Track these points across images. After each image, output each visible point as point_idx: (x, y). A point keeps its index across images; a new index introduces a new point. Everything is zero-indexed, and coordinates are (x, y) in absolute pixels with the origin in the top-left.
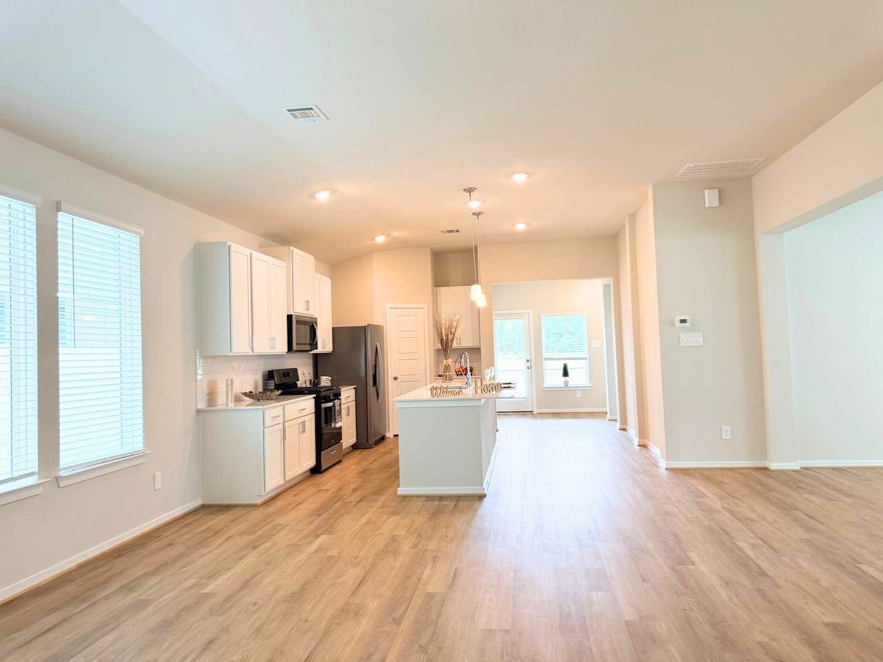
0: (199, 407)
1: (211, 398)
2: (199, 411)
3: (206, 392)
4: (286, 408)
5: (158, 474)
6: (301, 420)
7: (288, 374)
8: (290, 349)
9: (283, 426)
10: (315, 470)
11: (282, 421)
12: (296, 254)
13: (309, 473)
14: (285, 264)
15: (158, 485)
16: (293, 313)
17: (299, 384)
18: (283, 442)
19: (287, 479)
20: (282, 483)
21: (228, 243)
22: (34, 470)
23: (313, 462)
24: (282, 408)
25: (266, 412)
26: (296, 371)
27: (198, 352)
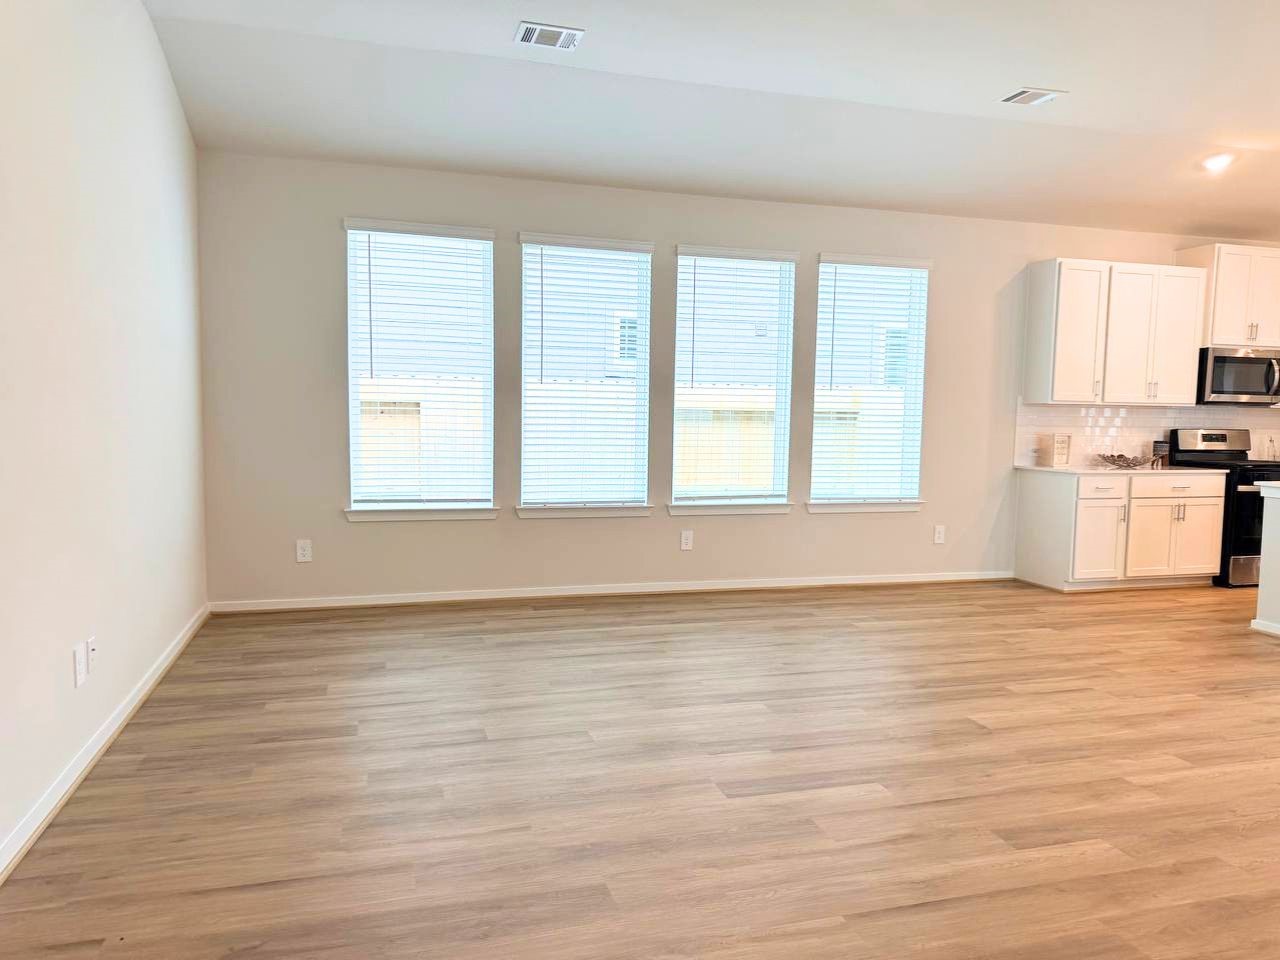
0: (1019, 464)
1: (1042, 456)
2: (1016, 469)
3: (1033, 447)
4: (1135, 479)
5: (940, 528)
6: (1176, 502)
7: (1222, 438)
8: (1200, 399)
9: (1125, 502)
10: (1221, 581)
11: (1124, 494)
12: (1228, 253)
13: (1210, 582)
14: (1202, 272)
15: (940, 539)
16: (1209, 346)
17: (1252, 456)
18: (1124, 525)
19: (1130, 574)
20: (1120, 577)
21: (1059, 260)
22: (785, 493)
23: (1214, 568)
24: (1125, 480)
25: (1082, 479)
26: (1245, 435)
27: (1020, 399)
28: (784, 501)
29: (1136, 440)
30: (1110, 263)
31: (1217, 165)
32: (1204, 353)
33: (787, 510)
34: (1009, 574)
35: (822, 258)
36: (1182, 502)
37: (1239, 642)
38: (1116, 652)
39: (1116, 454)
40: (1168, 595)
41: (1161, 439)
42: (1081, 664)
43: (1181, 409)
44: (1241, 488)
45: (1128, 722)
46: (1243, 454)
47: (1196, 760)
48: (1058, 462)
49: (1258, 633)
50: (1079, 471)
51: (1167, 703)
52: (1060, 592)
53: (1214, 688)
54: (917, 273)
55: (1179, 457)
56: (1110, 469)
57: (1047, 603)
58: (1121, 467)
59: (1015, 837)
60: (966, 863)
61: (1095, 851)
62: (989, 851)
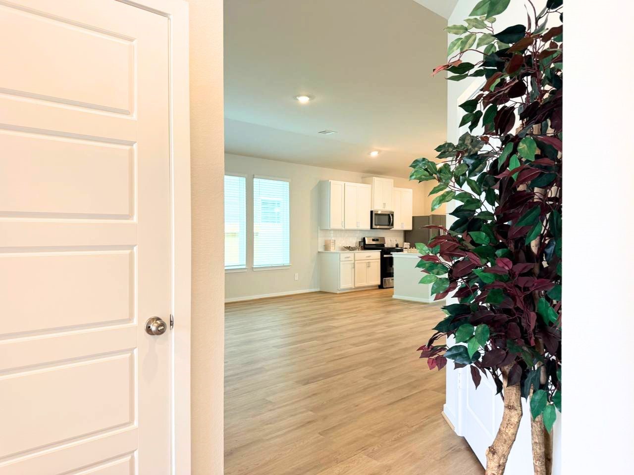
0: (319, 250)
1: (326, 247)
2: (319, 252)
3: (324, 244)
4: (356, 254)
5: (297, 274)
6: (367, 261)
7: (377, 240)
8: (371, 228)
9: (353, 262)
10: (381, 287)
11: (353, 260)
12: (377, 180)
13: (378, 287)
14: (369, 186)
15: (297, 278)
16: (373, 210)
17: (386, 246)
18: (353, 269)
19: (356, 286)
20: (353, 287)
21: (330, 181)
22: (245, 264)
23: (379, 283)
24: (353, 254)
25: (341, 254)
26: (383, 238)
27: (319, 227)
28: (244, 267)
29: (354, 241)
30: (344, 182)
31: (374, 154)
32: (372, 212)
33: (246, 271)
34: (318, 290)
35: (255, 177)
36: (369, 261)
37: (391, 302)
38: (359, 307)
39: (348, 246)
40: (367, 292)
41: (360, 241)
42: (352, 311)
43: (367, 231)
44: (385, 256)
45: (371, 321)
46: (383, 245)
47: (389, 327)
48: (332, 250)
49: (395, 299)
50: (340, 252)
51: (378, 317)
52: (336, 294)
53: (389, 312)
54: (285, 183)
55: (366, 246)
56: (348, 251)
57: (333, 297)
58: (351, 250)
59: (355, 345)
60: (346, 351)
61: (374, 345)
62: (351, 348)
